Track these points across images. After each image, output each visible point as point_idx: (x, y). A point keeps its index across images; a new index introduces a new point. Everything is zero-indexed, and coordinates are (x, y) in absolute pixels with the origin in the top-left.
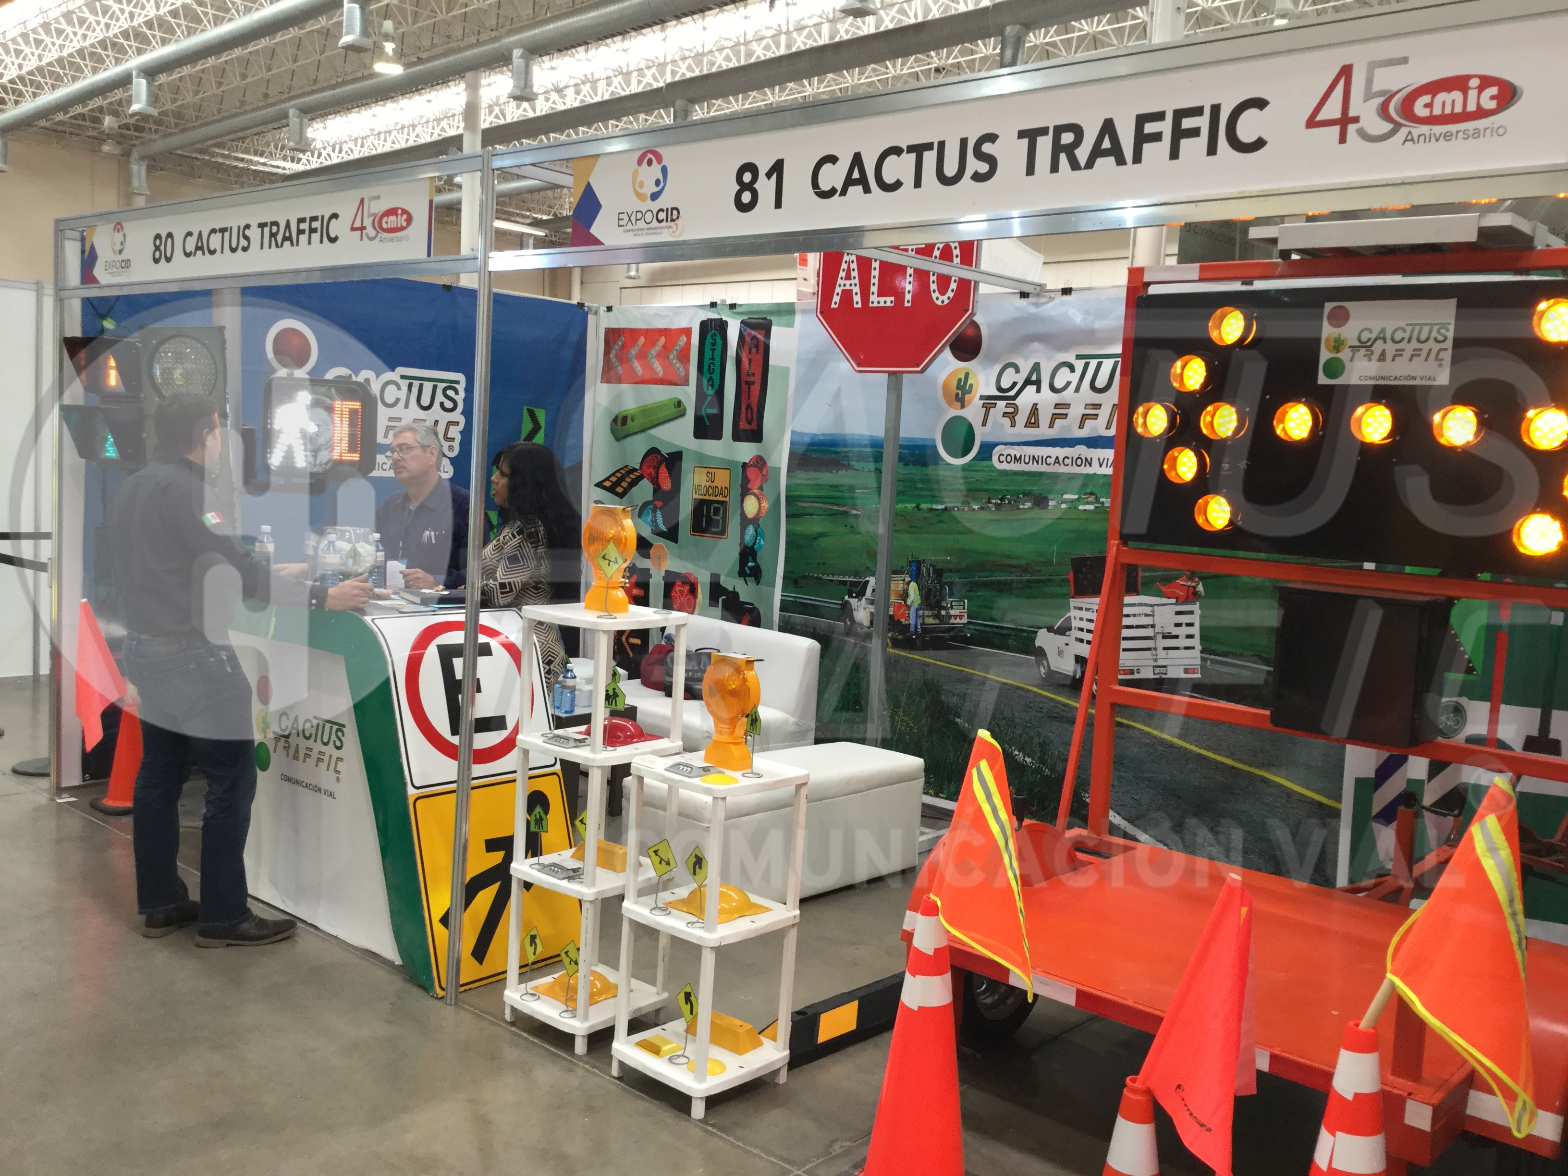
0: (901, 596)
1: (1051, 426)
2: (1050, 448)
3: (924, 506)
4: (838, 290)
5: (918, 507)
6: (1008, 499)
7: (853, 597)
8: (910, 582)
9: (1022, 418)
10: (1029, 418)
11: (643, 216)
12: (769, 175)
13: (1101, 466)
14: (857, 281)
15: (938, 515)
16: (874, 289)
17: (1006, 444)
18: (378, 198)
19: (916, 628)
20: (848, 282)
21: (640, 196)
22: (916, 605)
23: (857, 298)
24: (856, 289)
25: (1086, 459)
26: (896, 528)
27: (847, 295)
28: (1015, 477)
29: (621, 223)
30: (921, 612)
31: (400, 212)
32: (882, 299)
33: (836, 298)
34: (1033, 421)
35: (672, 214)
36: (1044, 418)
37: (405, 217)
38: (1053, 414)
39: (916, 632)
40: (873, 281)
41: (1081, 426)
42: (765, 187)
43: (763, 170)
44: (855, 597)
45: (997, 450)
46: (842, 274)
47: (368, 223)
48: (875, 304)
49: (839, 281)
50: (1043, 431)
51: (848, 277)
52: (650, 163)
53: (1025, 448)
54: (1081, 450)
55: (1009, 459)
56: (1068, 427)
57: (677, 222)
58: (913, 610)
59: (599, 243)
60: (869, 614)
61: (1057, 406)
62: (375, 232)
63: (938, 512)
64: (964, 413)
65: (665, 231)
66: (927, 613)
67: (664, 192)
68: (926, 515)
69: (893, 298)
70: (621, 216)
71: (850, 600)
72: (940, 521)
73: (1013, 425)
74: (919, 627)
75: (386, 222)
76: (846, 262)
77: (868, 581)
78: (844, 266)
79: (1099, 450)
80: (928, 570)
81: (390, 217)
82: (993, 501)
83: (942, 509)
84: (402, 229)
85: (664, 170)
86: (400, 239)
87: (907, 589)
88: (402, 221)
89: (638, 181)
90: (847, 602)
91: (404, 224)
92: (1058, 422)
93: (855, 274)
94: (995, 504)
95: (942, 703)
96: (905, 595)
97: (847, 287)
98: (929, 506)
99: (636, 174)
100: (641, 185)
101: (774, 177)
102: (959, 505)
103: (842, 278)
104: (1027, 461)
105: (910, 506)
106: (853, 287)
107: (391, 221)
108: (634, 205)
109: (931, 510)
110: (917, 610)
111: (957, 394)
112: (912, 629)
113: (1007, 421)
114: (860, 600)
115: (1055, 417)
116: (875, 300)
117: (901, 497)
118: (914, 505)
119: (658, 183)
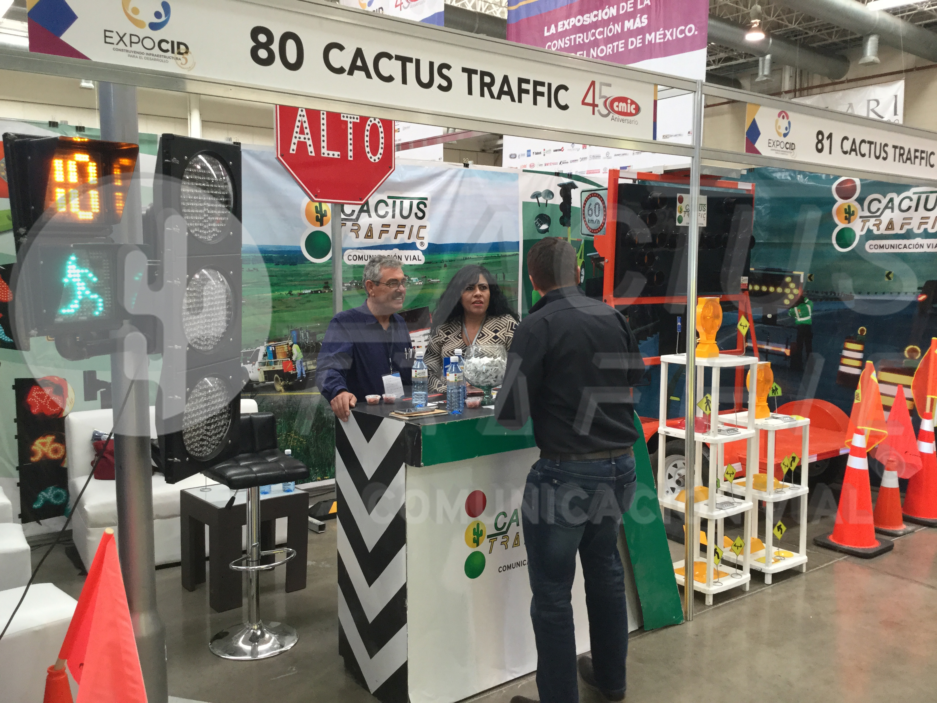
0: (288, 355)
1: (380, 238)
2: (379, 251)
3: (294, 292)
4: (294, 140)
5: (290, 293)
6: (355, 283)
7: (248, 364)
8: (293, 344)
9: (362, 233)
10: (367, 233)
11: (780, 144)
12: (828, 138)
13: (407, 260)
14: (309, 136)
15: (307, 297)
16: (324, 144)
17: (353, 249)
18: (609, 85)
19: (302, 373)
20: (302, 137)
21: (779, 134)
22: (299, 359)
23: (311, 149)
24: (309, 142)
25: (399, 256)
26: (276, 309)
27: (302, 145)
28: (359, 269)
29: (770, 145)
30: (304, 364)
31: (629, 101)
32: (331, 153)
33: (293, 147)
34: (369, 234)
35: (792, 147)
36: (376, 234)
37: (633, 106)
38: (381, 231)
39: (302, 377)
40: (322, 138)
41: (396, 238)
42: (826, 143)
43: (826, 135)
44: (250, 363)
45: (347, 253)
46: (297, 129)
47: (599, 102)
48: (326, 155)
49: (295, 134)
50: (375, 241)
51: (302, 132)
52: (783, 118)
53: (365, 251)
54: (396, 251)
55: (355, 258)
56: (389, 238)
57: (794, 150)
58: (298, 363)
59: (760, 154)
60: (263, 373)
61: (383, 226)
62: (607, 112)
63: (306, 295)
64: (324, 229)
65: (789, 154)
66: (308, 363)
67: (789, 134)
68: (297, 298)
69: (339, 153)
70: (770, 141)
71: (246, 366)
72: (309, 301)
73: (357, 237)
74: (304, 373)
75: (618, 106)
76: (299, 121)
77: (259, 350)
78: (298, 124)
79: (404, 251)
80: (305, 335)
81: (621, 104)
82: (346, 285)
83: (309, 293)
84: (631, 114)
85: (789, 123)
86: (630, 122)
87: (291, 350)
88: (632, 109)
89: (778, 125)
90: (243, 367)
91: (634, 112)
92: (384, 235)
93: (307, 131)
94: (347, 286)
95: (324, 418)
96: (290, 354)
97: (302, 140)
98: (299, 291)
99: (777, 122)
100: (779, 127)
101: (829, 140)
102: (322, 289)
103: (297, 132)
104: (366, 259)
105: (284, 293)
106: (307, 140)
107: (622, 107)
108: (776, 137)
109: (301, 294)
110: (301, 362)
111: (317, 217)
112: (299, 376)
113: (353, 235)
114: (254, 364)
115: (382, 232)
116: (325, 152)
117: (276, 288)
118: (288, 292)
119: (786, 129)
